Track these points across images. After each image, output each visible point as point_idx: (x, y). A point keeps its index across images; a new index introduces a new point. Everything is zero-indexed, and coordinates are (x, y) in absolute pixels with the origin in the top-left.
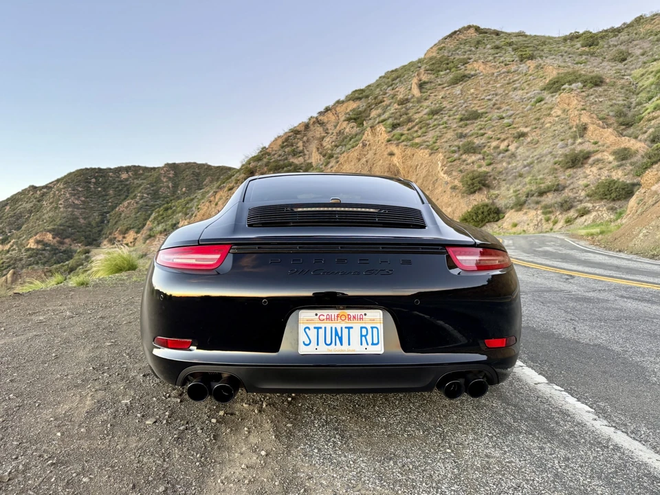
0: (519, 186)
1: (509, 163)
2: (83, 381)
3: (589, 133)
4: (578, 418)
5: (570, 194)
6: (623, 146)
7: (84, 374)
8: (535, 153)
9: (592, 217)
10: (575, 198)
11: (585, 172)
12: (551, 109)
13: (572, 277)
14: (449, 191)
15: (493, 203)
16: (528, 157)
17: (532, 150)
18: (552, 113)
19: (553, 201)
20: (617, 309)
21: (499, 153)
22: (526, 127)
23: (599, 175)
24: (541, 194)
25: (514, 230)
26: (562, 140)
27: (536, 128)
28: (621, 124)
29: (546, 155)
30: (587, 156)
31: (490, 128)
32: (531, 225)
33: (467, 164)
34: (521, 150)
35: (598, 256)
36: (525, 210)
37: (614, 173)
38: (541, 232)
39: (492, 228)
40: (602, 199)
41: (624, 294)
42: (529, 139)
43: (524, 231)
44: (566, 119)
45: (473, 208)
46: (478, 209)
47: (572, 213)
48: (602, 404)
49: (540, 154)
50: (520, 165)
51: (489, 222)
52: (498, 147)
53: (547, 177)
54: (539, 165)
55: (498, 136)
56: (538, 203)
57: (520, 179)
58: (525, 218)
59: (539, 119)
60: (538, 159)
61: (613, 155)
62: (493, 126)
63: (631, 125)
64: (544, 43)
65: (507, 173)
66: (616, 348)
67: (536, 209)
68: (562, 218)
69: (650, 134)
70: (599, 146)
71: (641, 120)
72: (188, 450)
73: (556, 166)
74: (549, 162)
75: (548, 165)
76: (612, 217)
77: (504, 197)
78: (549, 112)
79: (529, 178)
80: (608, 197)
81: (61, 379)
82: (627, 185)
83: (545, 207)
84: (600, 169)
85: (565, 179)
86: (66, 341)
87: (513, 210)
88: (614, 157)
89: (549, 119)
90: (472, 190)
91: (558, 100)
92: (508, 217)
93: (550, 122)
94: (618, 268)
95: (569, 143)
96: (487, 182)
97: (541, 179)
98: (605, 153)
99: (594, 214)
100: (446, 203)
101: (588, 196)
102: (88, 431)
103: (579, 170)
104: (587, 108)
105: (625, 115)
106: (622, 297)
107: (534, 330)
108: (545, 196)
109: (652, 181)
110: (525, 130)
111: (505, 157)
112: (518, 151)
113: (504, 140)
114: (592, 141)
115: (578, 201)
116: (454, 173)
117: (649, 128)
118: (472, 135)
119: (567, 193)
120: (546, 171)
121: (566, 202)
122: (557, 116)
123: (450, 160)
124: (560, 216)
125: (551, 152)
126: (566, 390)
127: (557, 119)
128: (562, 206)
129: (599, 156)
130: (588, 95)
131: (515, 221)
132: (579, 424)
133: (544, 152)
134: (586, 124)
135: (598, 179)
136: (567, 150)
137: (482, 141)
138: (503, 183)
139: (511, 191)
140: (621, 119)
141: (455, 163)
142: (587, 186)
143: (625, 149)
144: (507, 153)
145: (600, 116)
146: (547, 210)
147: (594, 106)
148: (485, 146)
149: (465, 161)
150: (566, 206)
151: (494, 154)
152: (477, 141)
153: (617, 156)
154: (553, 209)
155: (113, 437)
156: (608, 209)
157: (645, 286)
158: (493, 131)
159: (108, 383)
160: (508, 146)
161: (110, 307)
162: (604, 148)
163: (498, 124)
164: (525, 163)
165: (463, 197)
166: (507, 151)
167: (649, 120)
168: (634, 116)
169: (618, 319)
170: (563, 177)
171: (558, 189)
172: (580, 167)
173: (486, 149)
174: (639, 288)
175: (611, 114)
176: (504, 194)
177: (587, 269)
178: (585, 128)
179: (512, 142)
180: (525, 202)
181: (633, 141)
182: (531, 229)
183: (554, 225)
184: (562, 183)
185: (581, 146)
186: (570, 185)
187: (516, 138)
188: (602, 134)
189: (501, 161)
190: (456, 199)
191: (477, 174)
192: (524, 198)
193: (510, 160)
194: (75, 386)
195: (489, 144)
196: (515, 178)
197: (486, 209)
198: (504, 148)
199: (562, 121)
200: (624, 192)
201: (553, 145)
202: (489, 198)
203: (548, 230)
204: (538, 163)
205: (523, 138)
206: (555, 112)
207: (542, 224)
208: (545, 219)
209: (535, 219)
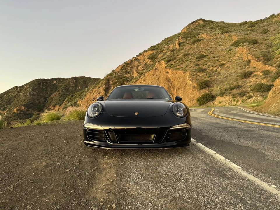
0: (222, 86)
1: (217, 76)
2: (41, 157)
3: (251, 64)
4: (235, 171)
5: (243, 89)
6: (266, 69)
7: (42, 154)
8: (229, 72)
9: (253, 99)
11: (250, 80)
12: (235, 53)
13: (242, 122)
14: (192, 88)
15: (211, 93)
16: (226, 74)
17: (227, 71)
19: (236, 93)
20: (258, 134)
21: (213, 72)
22: (225, 61)
23: (256, 81)
24: (231, 89)
25: (220, 105)
26: (240, 67)
27: (229, 62)
28: (265, 60)
29: (233, 73)
30: (251, 73)
31: (209, 62)
32: (227, 102)
33: (200, 77)
34: (222, 71)
35: (254, 115)
36: (224, 96)
37: (262, 81)
38: (232, 106)
39: (210, 104)
40: (257, 91)
41: (263, 128)
42: (226, 66)
43: (224, 105)
44: (241, 58)
45: (202, 95)
46: (204, 96)
47: (245, 98)
48: (245, 166)
49: (231, 73)
50: (222, 77)
51: (209, 101)
52: (213, 70)
53: (234, 82)
54: (230, 77)
55: (213, 65)
56: (230, 93)
57: (222, 83)
58: (224, 100)
59: (230, 58)
61: (262, 73)
62: (210, 61)
63: (270, 60)
64: (232, 26)
65: (217, 81)
66: (255, 147)
67: (229, 96)
68: (240, 100)
69: (278, 64)
70: (256, 69)
71: (273, 58)
72: (83, 179)
73: (238, 78)
75: (234, 77)
76: (262, 99)
77: (216, 90)
78: (234, 55)
79: (226, 83)
80: (260, 90)
81: (33, 156)
82: (268, 85)
83: (233, 95)
84: (257, 79)
86: (34, 144)
87: (219, 96)
88: (262, 74)
89: (234, 58)
90: (202, 88)
91: (238, 50)
92: (217, 99)
93: (235, 59)
94: (262, 119)
95: (243, 68)
96: (208, 84)
97: (231, 83)
98: (258, 72)
99: (254, 98)
100: (191, 93)
101: (251, 90)
102: (45, 173)
103: (247, 79)
104: (251, 53)
105: (267, 56)
106: (261, 129)
107: (223, 141)
108: (233, 90)
109: (278, 84)
111: (216, 74)
112: (221, 71)
113: (215, 67)
114: (253, 67)
115: (247, 92)
116: (194, 81)
117: (277, 62)
118: (202, 64)
120: (233, 80)
121: (242, 93)
122: (238, 57)
123: (192, 75)
124: (239, 99)
125: (235, 72)
126: (232, 161)
127: (238, 58)
128: (240, 94)
129: (256, 73)
130: (251, 48)
131: (220, 101)
132: (235, 172)
133: (233, 72)
134: (250, 60)
135: (256, 83)
136: (242, 71)
137: (206, 67)
138: (215, 85)
139: (218, 88)
140: (265, 58)
141: (194, 76)
142: (251, 86)
143: (267, 70)
145: (256, 56)
146: (234, 96)
147: (254, 52)
148: (207, 69)
149: (199, 75)
150: (242, 95)
151: (211, 73)
152: (204, 67)
153: (264, 73)
154: (236, 95)
155: (54, 175)
156: (260, 96)
157: (272, 126)
158: (211, 63)
159: (51, 158)
160: (217, 69)
161: (50, 133)
162: (258, 70)
163: (213, 60)
164: (224, 76)
165: (198, 91)
166: (217, 71)
167: (277, 58)
168: (271, 56)
169: (258, 137)
170: (240, 82)
171: (239, 87)
174: (270, 126)
175: (261, 55)
176: (216, 89)
177: (249, 120)
178: (249, 62)
179: (219, 67)
180: (224, 93)
181: (270, 67)
182: (227, 104)
183: (237, 103)
184: (240, 84)
185: (248, 69)
186: (243, 86)
187: (220, 66)
188: (257, 64)
189: (214, 76)
190: (195, 92)
191: (204, 81)
192: (224, 91)
193: (218, 75)
194: (38, 159)
195: (209, 68)
196: (220, 83)
197: (208, 96)
198: (215, 70)
199: (240, 59)
200: (267, 89)
201: (236, 69)
202: (209, 91)
203: (234, 105)
204: (230, 76)
205: (223, 66)
206: (237, 55)
207: (232, 102)
208: (233, 100)
209: (229, 100)
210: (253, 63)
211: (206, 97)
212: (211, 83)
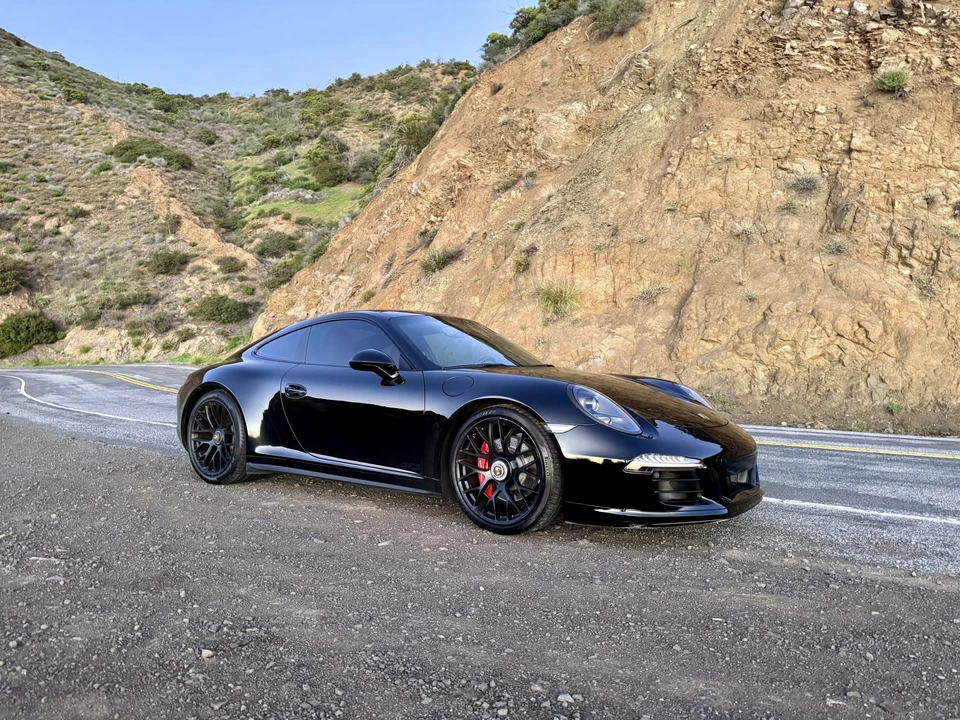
0: (86, 291)
1: (63, 254)
3: (183, 230)
5: (166, 310)
6: (228, 254)
8: (105, 246)
9: (197, 342)
10: (174, 316)
11: (183, 282)
12: (125, 184)
16: (95, 248)
17: (100, 240)
18: (126, 190)
19: (143, 318)
21: (45, 236)
22: (87, 203)
23: (202, 288)
24: (125, 305)
25: (85, 357)
26: (146, 233)
27: (103, 208)
28: (221, 226)
29: (124, 250)
30: (184, 260)
31: (23, 193)
32: (112, 350)
34: (80, 237)
36: (100, 329)
37: (220, 288)
38: (129, 362)
39: (45, 353)
40: (209, 320)
42: (93, 222)
43: (102, 359)
44: (148, 203)
45: (9, 318)
46: (20, 321)
47: (171, 336)
49: (114, 248)
50: (82, 258)
51: (39, 343)
52: (42, 226)
53: (131, 283)
54: (115, 264)
55: (40, 208)
56: (120, 318)
57: (85, 280)
58: (101, 340)
59: (106, 195)
60: (111, 254)
61: (217, 264)
62: (29, 191)
63: (234, 230)
65: (62, 269)
68: (157, 344)
69: (259, 245)
70: (198, 250)
71: (244, 224)
73: (141, 268)
74: (129, 261)
75: (128, 265)
76: (223, 343)
77: (62, 305)
78: (121, 188)
79: (102, 281)
80: (218, 317)
82: (240, 304)
83: (133, 325)
84: (203, 280)
85: (156, 287)
87: (80, 327)
88: (218, 267)
89: (121, 199)
91: (134, 174)
92: (72, 338)
93: (124, 204)
95: (157, 240)
96: (27, 278)
97: (120, 284)
98: (207, 260)
99: (200, 338)
101: (190, 314)
103: (175, 277)
104: (178, 196)
105: (224, 216)
108: (129, 310)
109: (281, 304)
110: (87, 207)
111: (55, 243)
112: (75, 237)
113: (51, 216)
114: (188, 241)
115: (178, 320)
117: (255, 238)
119: (161, 308)
120: (127, 273)
121: (162, 320)
122: (134, 197)
124: (154, 340)
125: (131, 248)
127: (134, 201)
128: (157, 326)
129: (199, 262)
130: (175, 179)
131: (86, 344)
133: (121, 246)
134: (179, 217)
135: (202, 293)
136: (156, 247)
137: (12, 211)
138: (56, 284)
139: (73, 297)
140: (221, 220)
142: (188, 300)
143: (232, 259)
144: (58, 238)
145: (195, 209)
146: (136, 330)
147: (185, 194)
148: (17, 220)
150: (162, 327)
151: (37, 236)
153: (223, 266)
154: (143, 329)
156: (217, 334)
158: (29, 198)
160: (59, 226)
162: (205, 253)
163: (38, 188)
164: (91, 257)
166: (58, 233)
167: (254, 228)
168: (235, 218)
170: (153, 285)
171: (149, 300)
172: (176, 274)
173: (19, 224)
175: (208, 209)
176: (61, 301)
178: (176, 222)
179: (65, 221)
180: (99, 316)
181: (239, 250)
182: (113, 357)
183: (146, 352)
184: (153, 292)
185: (175, 245)
186: (164, 297)
187: (71, 216)
188: (200, 235)
189: (49, 249)
191: (10, 264)
192: (97, 310)
193: (64, 248)
195: (24, 218)
196: (77, 278)
197: (33, 323)
198: (52, 228)
199: (142, 206)
200: (236, 313)
201: (133, 238)
202: (33, 306)
203: (139, 358)
204: (112, 260)
205: (83, 219)
206: (130, 190)
207: (128, 350)
208: (134, 343)
209: (118, 342)
210: (189, 229)
211: (27, 328)
212: (40, 275)
